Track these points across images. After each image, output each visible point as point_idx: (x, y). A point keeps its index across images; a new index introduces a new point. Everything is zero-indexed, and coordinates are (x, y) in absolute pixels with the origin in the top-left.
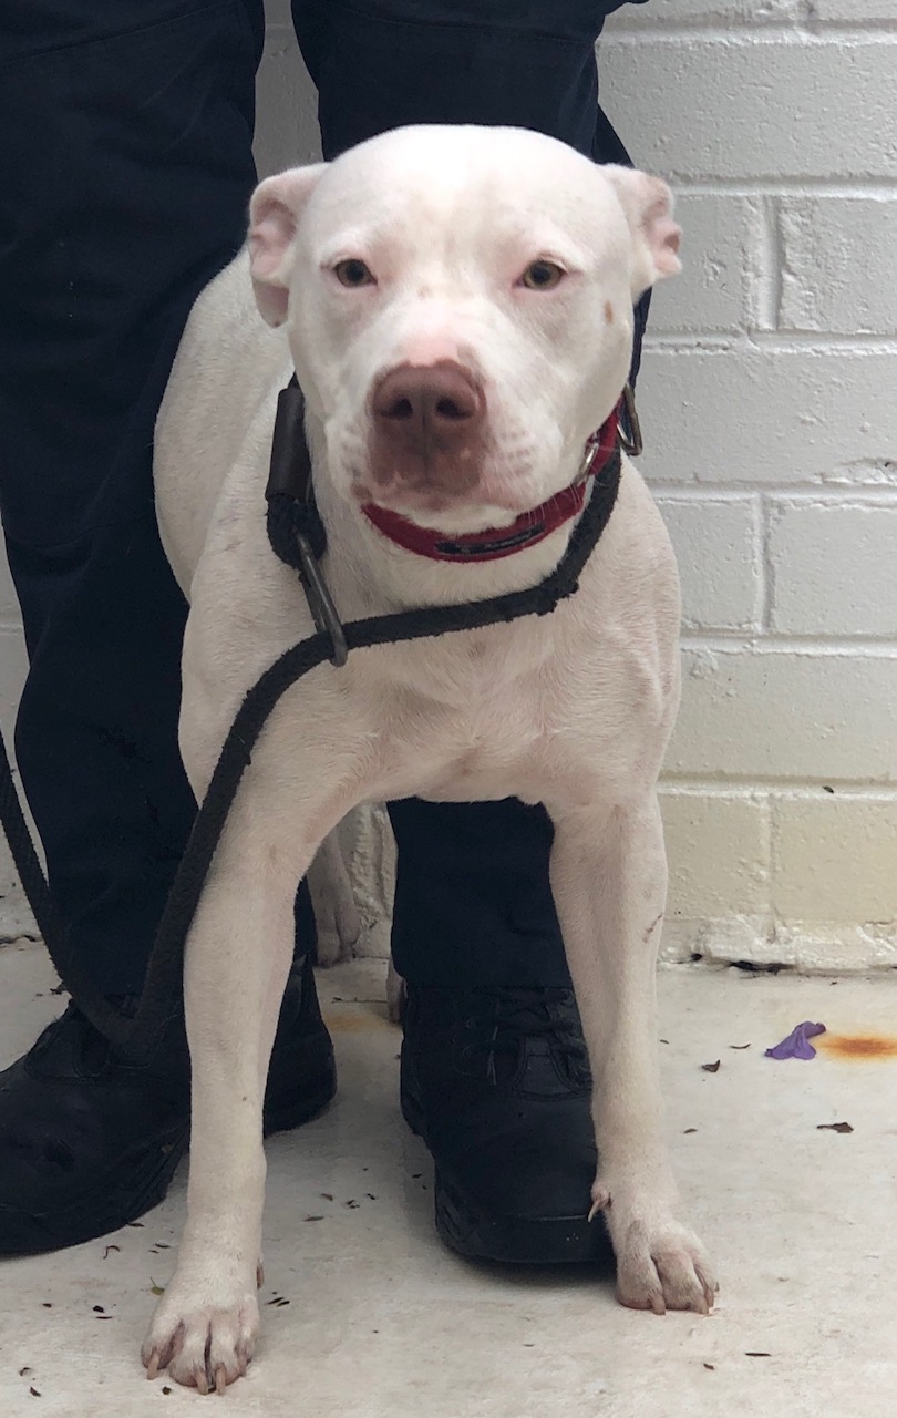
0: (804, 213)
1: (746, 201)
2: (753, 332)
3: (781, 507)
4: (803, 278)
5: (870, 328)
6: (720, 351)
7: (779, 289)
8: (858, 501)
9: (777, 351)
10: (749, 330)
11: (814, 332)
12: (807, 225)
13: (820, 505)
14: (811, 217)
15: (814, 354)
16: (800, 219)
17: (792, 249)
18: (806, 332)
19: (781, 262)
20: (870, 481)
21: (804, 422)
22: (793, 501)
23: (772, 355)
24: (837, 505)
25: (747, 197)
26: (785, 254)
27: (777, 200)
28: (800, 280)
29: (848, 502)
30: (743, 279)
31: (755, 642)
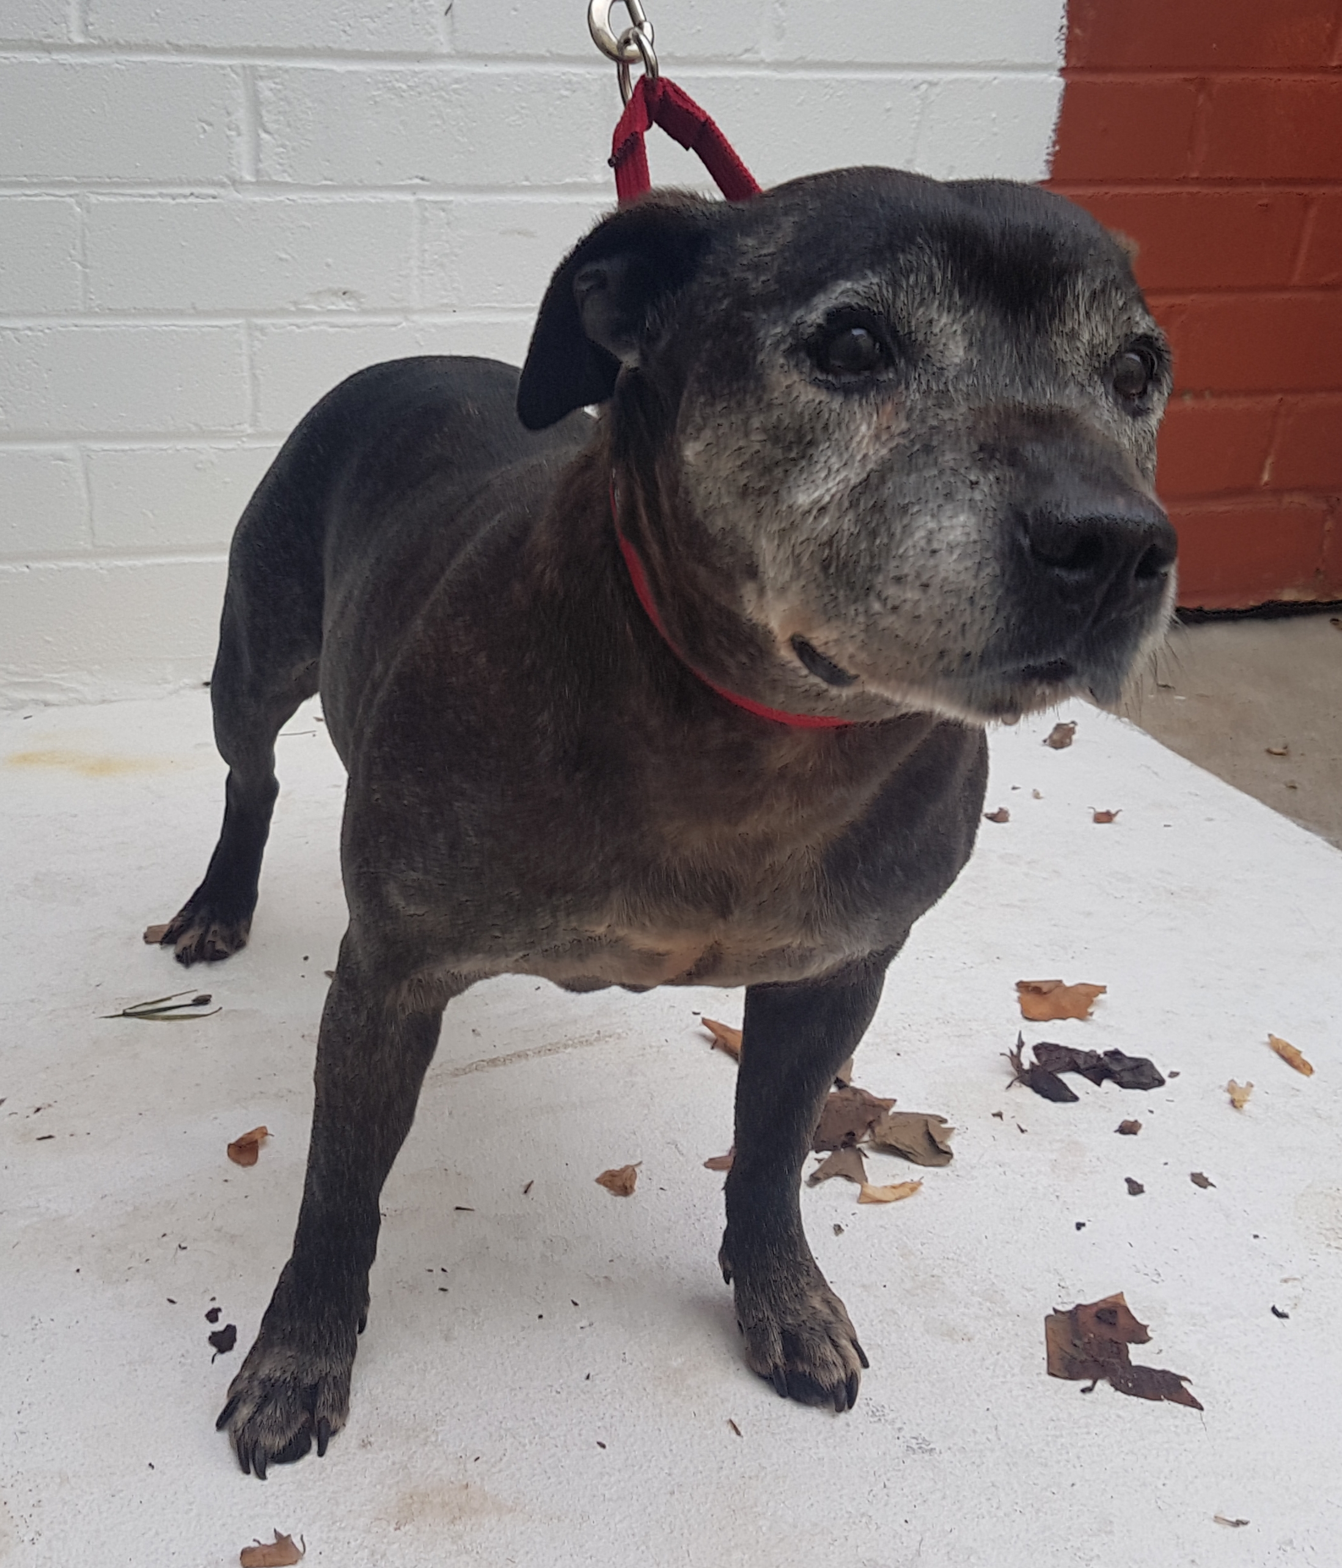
0: (277, 80)
1: (229, 69)
2: (236, 183)
3: (262, 329)
4: (276, 136)
5: (331, 180)
6: (211, 200)
7: (257, 146)
8: (326, 323)
9: (257, 199)
10: (234, 182)
11: (287, 184)
12: (279, 91)
13: (294, 327)
14: (282, 84)
15: (288, 202)
16: (273, 86)
17: (269, 112)
18: (281, 183)
19: (259, 123)
20: (333, 307)
21: (281, 259)
22: (273, 325)
23: (254, 203)
24: (306, 327)
25: (231, 66)
26: (261, 117)
27: (252, 67)
28: (275, 139)
29: (315, 324)
30: (228, 137)
31: (244, 439)
